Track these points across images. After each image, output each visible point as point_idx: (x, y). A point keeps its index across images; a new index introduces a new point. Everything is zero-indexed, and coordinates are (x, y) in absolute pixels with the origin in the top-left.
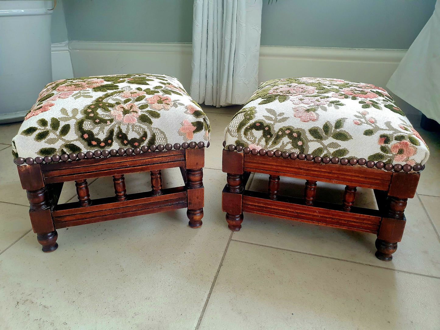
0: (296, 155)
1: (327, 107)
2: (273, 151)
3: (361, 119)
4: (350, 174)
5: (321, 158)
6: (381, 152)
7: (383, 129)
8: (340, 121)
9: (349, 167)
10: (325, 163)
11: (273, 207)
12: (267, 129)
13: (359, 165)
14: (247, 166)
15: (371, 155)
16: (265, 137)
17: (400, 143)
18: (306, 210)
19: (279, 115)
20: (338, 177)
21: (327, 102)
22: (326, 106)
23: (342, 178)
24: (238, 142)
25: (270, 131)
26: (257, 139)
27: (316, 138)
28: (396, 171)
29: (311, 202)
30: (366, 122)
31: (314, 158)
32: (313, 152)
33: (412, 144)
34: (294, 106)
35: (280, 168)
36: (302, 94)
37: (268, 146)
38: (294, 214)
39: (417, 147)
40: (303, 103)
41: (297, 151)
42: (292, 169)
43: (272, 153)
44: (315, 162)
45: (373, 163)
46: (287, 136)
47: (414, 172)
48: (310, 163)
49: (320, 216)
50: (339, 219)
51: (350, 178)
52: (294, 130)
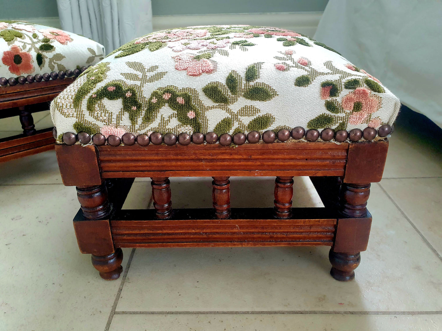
0: (188, 137)
1: (229, 51)
2: (146, 135)
3: (287, 62)
4: (280, 156)
5: (231, 136)
6: (328, 113)
7: (323, 74)
8: (253, 67)
9: (277, 145)
10: (238, 145)
11: (165, 231)
12: (128, 94)
13: (293, 140)
14: (106, 169)
15: (312, 119)
16: (127, 111)
17: (355, 93)
18: (218, 228)
19: (149, 71)
20: (262, 165)
21: (227, 44)
22: (227, 49)
23: (268, 166)
24: (79, 125)
25: (135, 98)
26: (114, 116)
27: (216, 101)
28: (353, 141)
29: (225, 213)
30: (294, 65)
31: (218, 139)
32: (216, 128)
33: (372, 92)
34: (175, 54)
35: (165, 163)
36: (188, 38)
37: (137, 127)
38: (201, 236)
39: (380, 95)
40: (188, 48)
41: (188, 130)
42: (186, 163)
43: (147, 138)
44: (222, 145)
45: (315, 134)
46: (167, 104)
47: (380, 138)
48: (214, 148)
49: (243, 232)
50: (273, 232)
51: (282, 163)
52: (177, 93)
